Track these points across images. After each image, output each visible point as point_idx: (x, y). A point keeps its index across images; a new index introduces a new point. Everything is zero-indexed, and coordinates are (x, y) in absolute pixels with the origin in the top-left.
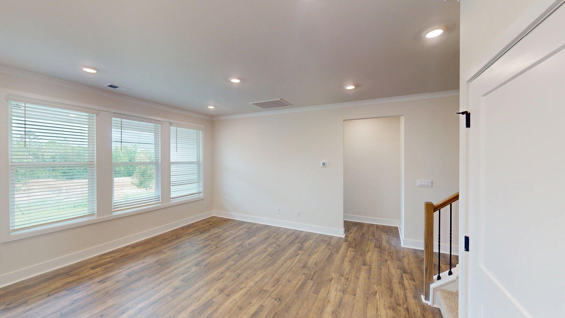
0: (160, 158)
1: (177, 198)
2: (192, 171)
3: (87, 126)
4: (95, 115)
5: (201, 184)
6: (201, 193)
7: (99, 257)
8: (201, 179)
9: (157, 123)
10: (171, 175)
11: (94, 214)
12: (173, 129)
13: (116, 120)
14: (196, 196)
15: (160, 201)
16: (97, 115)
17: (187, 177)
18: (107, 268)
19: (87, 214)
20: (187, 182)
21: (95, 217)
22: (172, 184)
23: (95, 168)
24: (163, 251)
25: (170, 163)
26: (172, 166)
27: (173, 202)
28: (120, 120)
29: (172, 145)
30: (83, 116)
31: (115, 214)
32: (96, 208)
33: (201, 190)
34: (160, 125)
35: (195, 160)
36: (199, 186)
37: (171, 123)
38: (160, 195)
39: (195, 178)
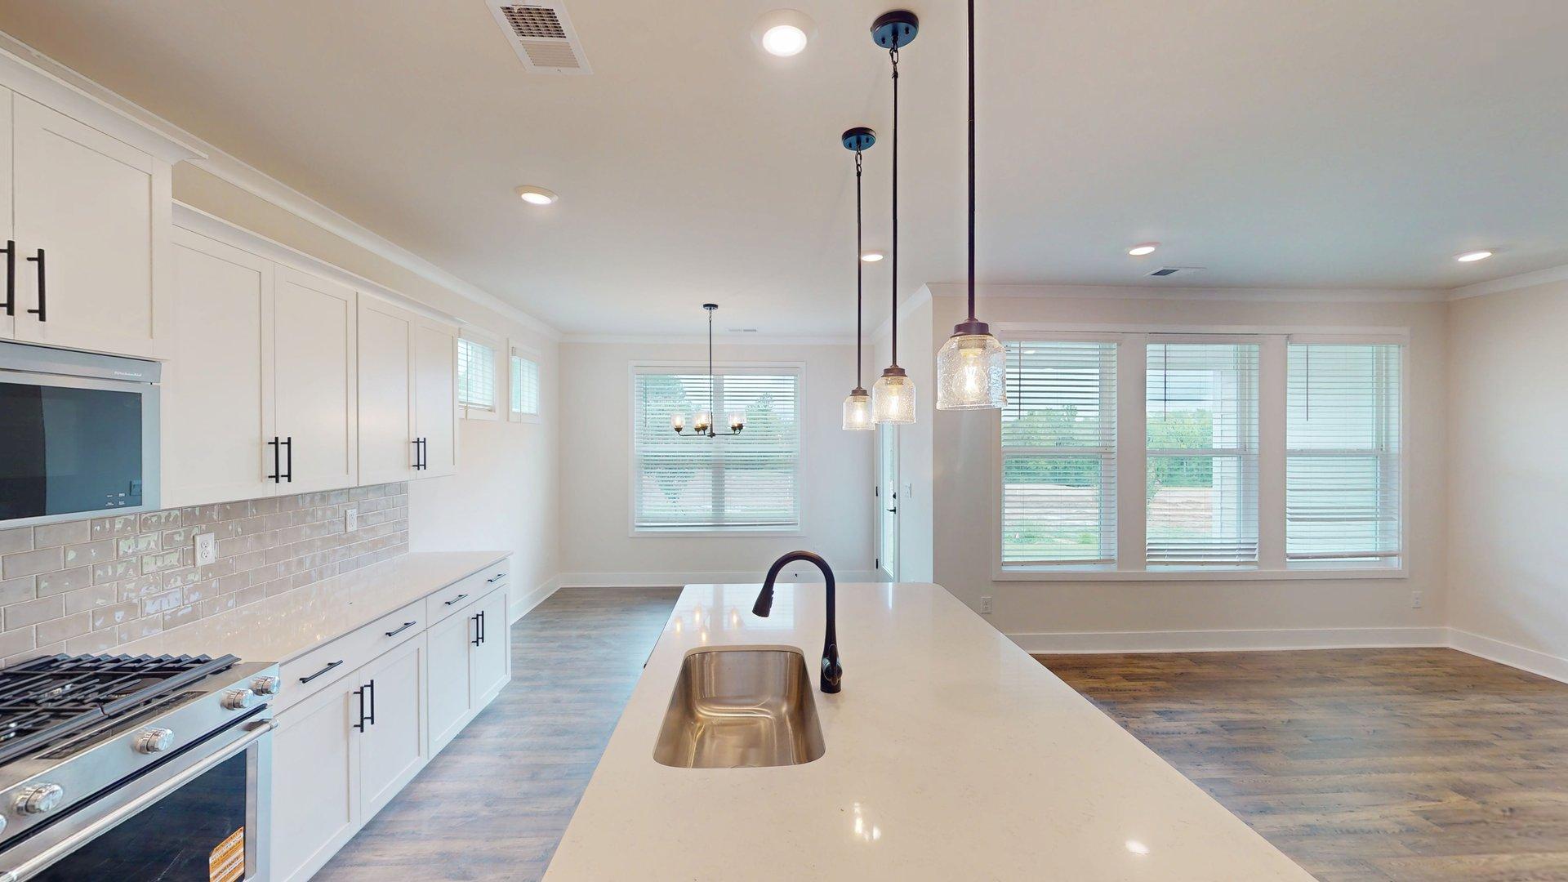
0: (1256, 440)
1: (1308, 558)
2: (1343, 481)
3: (1097, 371)
4: (1114, 346)
5: (1395, 525)
6: (1395, 555)
7: (1125, 657)
8: (1396, 511)
9: (1245, 343)
10: (1288, 487)
11: (1112, 561)
12: (1295, 352)
13: (1154, 350)
14: (1372, 565)
15: (1256, 559)
16: (1119, 345)
17: (1325, 499)
18: (1156, 689)
19: (1098, 558)
20: (1343, 514)
21: (1113, 568)
22: (1290, 514)
23: (1115, 462)
24: (1294, 700)
25: (1285, 453)
26: (1290, 461)
27: (1294, 567)
28: (1162, 347)
29: (1291, 400)
30: (1088, 350)
31: (1151, 569)
32: (1115, 546)
33: (1395, 545)
34: (1255, 348)
35: (1367, 442)
36: (1384, 531)
37: (1289, 337)
38: (1256, 541)
39: (1370, 505)
